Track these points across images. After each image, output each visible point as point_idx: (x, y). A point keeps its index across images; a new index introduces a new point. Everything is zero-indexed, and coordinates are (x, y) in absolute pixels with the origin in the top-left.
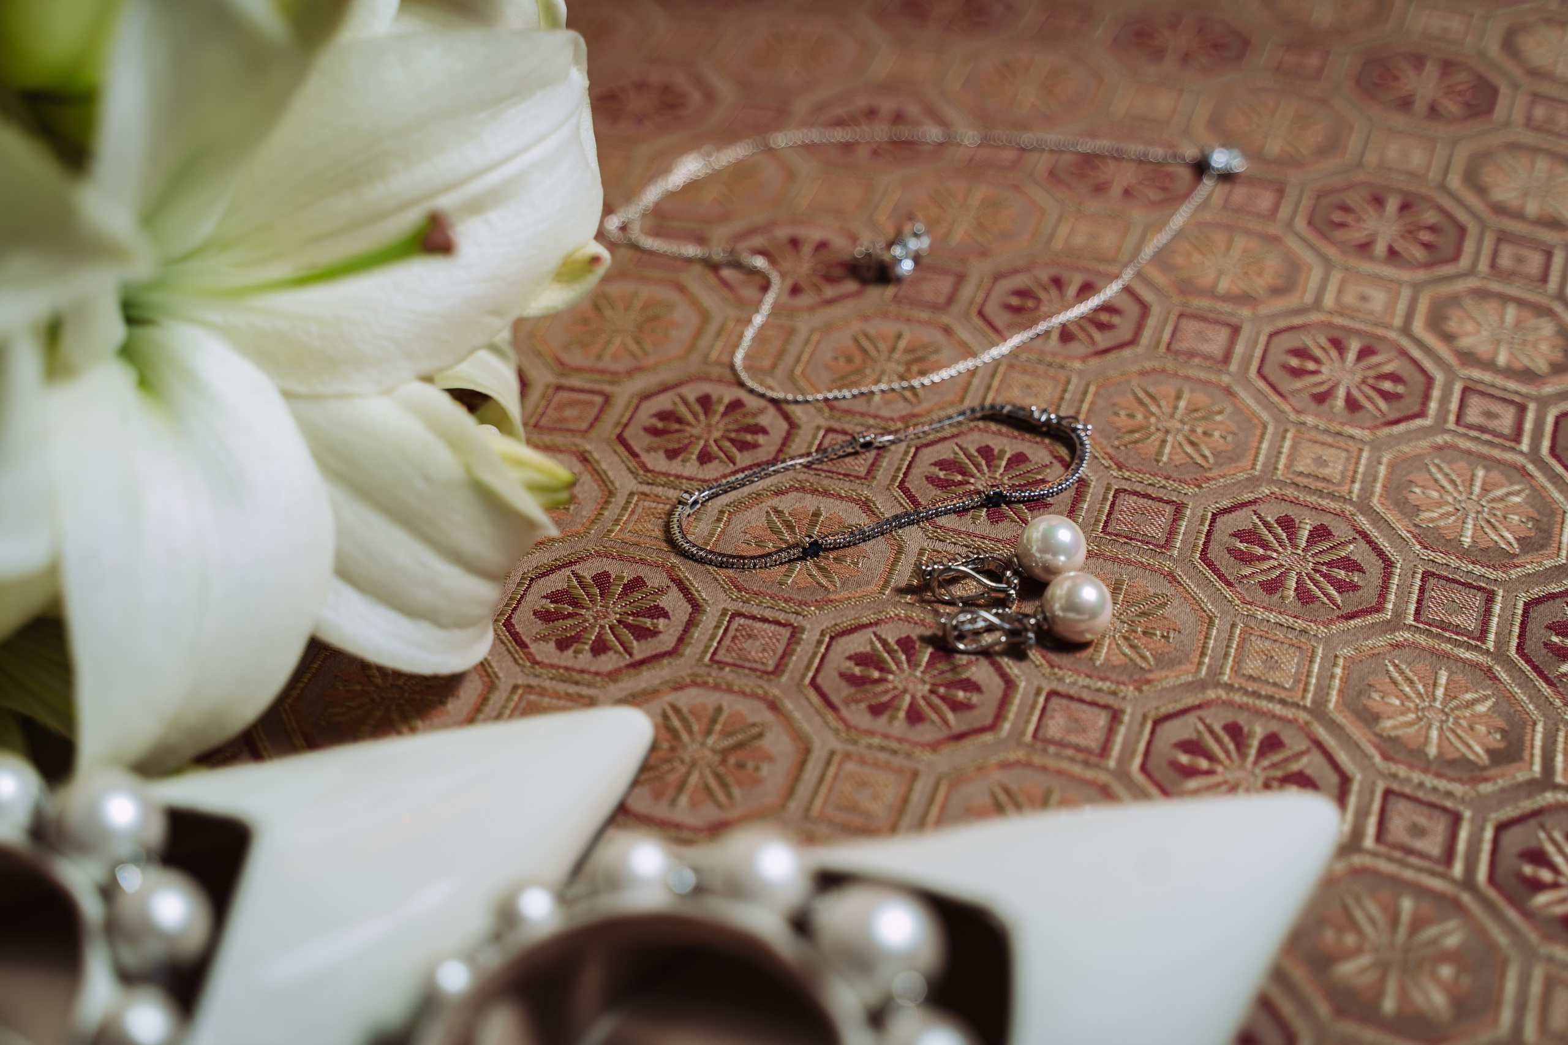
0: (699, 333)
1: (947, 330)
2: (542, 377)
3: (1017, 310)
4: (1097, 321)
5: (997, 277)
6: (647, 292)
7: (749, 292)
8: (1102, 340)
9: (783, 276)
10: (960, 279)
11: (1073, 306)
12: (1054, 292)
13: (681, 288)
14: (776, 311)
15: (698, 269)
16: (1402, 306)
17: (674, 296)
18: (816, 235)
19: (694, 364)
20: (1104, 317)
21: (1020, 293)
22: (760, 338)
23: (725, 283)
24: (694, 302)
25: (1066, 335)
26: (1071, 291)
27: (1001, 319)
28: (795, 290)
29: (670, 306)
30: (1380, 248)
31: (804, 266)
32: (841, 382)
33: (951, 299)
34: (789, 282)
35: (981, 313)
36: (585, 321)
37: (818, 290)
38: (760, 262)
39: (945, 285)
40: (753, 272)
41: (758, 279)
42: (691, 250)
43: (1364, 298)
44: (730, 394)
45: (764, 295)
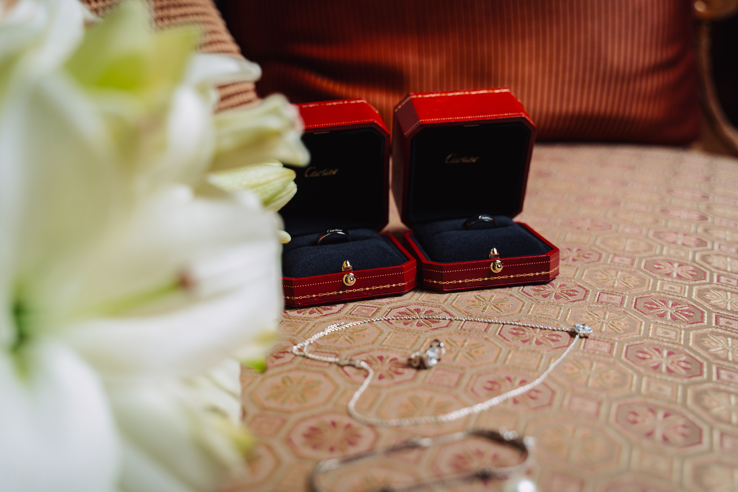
0: (333, 394)
1: (456, 397)
2: (253, 410)
3: (490, 389)
4: (531, 395)
5: (479, 375)
6: (309, 376)
7: (358, 378)
8: (533, 403)
9: (374, 370)
10: (461, 376)
11: (518, 388)
12: (508, 382)
13: (326, 375)
14: (370, 386)
15: (335, 367)
16: (680, 393)
17: (321, 378)
18: (392, 356)
19: (330, 406)
20: (533, 394)
21: (493, 382)
22: (363, 396)
23: (347, 374)
24: (331, 380)
25: (515, 401)
26: (517, 382)
27: (483, 393)
28: (381, 377)
29: (319, 383)
30: (664, 368)
31: (385, 367)
32: (403, 416)
33: (458, 384)
34: (378, 374)
35: (472, 390)
36: (278, 387)
37: (392, 377)
38: (364, 364)
39: (455, 378)
40: (360, 369)
41: (363, 372)
42: (332, 359)
43: (660, 389)
44: (346, 420)
45: (365, 379)
